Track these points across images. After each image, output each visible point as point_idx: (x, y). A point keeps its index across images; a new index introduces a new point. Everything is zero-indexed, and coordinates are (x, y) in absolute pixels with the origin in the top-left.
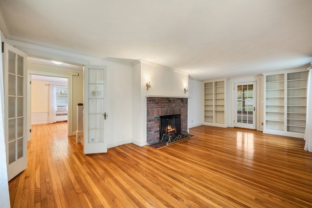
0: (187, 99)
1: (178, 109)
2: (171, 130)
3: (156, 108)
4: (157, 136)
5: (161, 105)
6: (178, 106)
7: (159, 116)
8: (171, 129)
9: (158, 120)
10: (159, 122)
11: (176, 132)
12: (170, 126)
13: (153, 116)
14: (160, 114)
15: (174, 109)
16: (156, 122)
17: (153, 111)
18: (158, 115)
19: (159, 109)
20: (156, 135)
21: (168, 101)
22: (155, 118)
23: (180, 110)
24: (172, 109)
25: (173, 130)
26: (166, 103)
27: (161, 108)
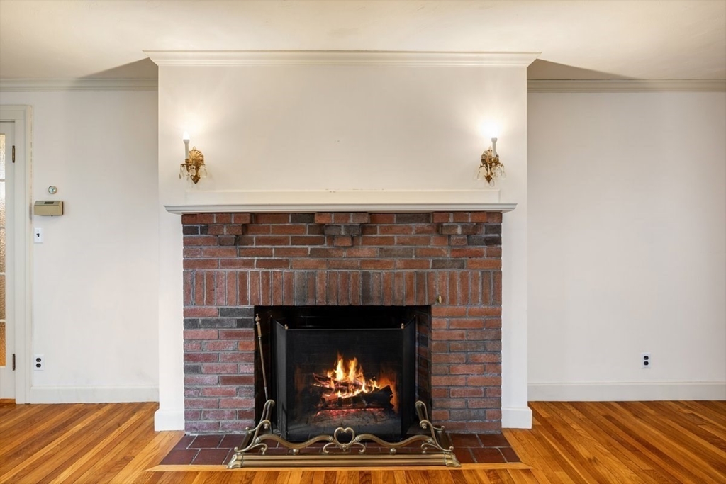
0: (498, 215)
1: (398, 275)
2: (357, 386)
3: (231, 264)
4: (240, 402)
5: (267, 253)
6: (398, 262)
7: (249, 306)
8: (363, 384)
9: (241, 324)
10: (248, 334)
11: (393, 401)
12: (353, 364)
13: (210, 302)
14: (255, 297)
15: (366, 276)
16: (229, 335)
17: (210, 277)
18: (244, 301)
19: (250, 270)
20: (231, 394)
21: (312, 230)
22: (224, 312)
23: (421, 282)
24: (346, 276)
25: (375, 385)
26: (296, 241)
27: (260, 264)
